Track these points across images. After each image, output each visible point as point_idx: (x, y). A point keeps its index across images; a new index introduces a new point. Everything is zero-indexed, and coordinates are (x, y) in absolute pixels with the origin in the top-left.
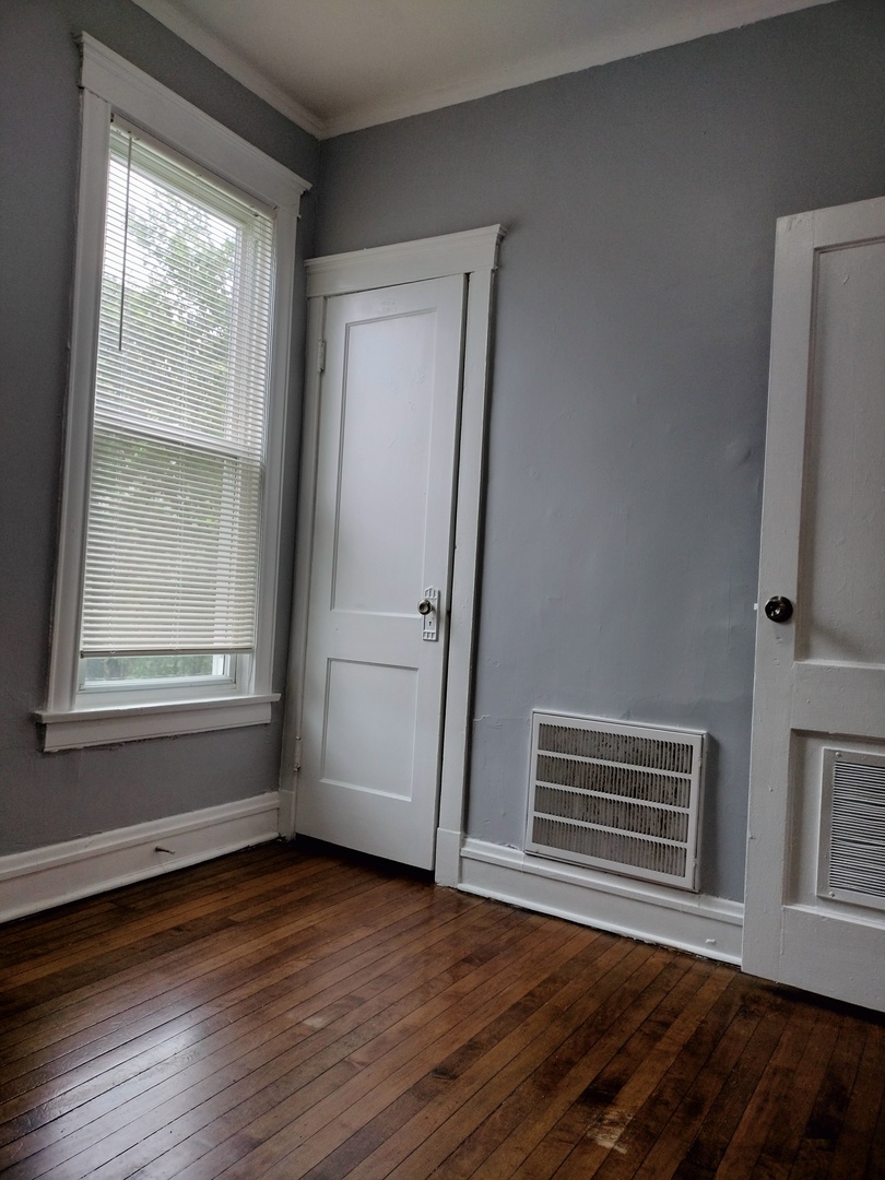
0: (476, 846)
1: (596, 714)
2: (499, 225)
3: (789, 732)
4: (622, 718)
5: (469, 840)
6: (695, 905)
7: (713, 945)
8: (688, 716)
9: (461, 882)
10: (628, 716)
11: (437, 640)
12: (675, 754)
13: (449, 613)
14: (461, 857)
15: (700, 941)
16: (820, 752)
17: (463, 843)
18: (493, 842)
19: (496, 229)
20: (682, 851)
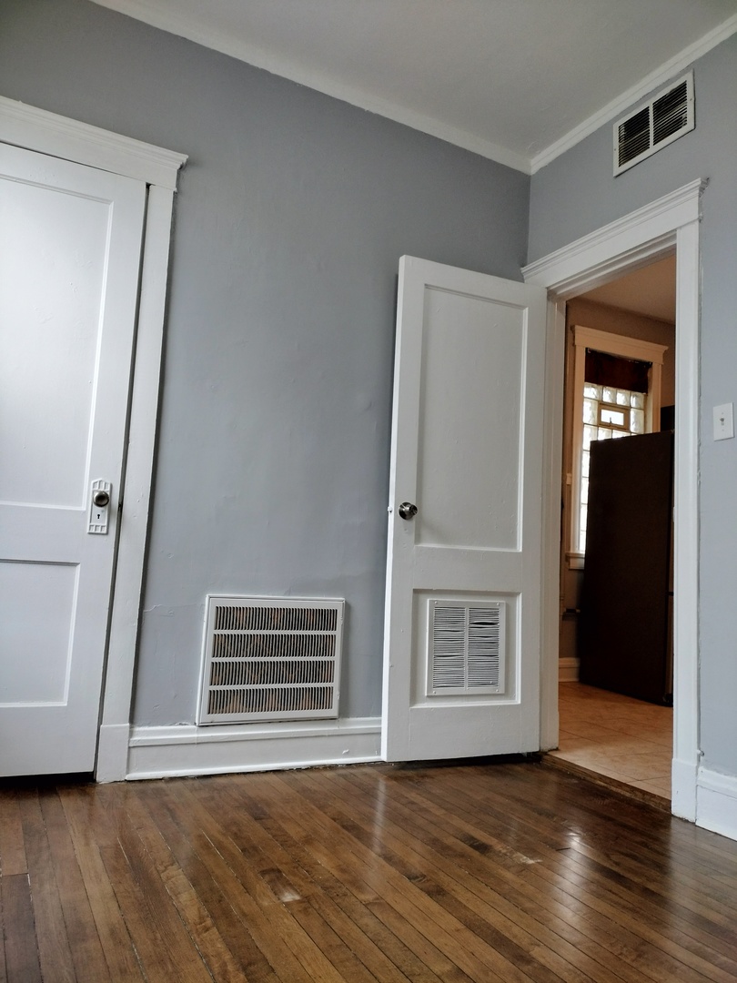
0: (145, 733)
1: (264, 594)
2: (187, 157)
3: (412, 591)
4: (285, 594)
5: (137, 729)
6: (337, 728)
7: (347, 754)
8: (331, 588)
9: (128, 773)
10: (289, 593)
11: (107, 534)
12: (325, 618)
13: (121, 506)
14: (129, 748)
15: (337, 754)
16: (427, 602)
17: (131, 734)
18: (162, 725)
19: (184, 158)
20: (331, 689)
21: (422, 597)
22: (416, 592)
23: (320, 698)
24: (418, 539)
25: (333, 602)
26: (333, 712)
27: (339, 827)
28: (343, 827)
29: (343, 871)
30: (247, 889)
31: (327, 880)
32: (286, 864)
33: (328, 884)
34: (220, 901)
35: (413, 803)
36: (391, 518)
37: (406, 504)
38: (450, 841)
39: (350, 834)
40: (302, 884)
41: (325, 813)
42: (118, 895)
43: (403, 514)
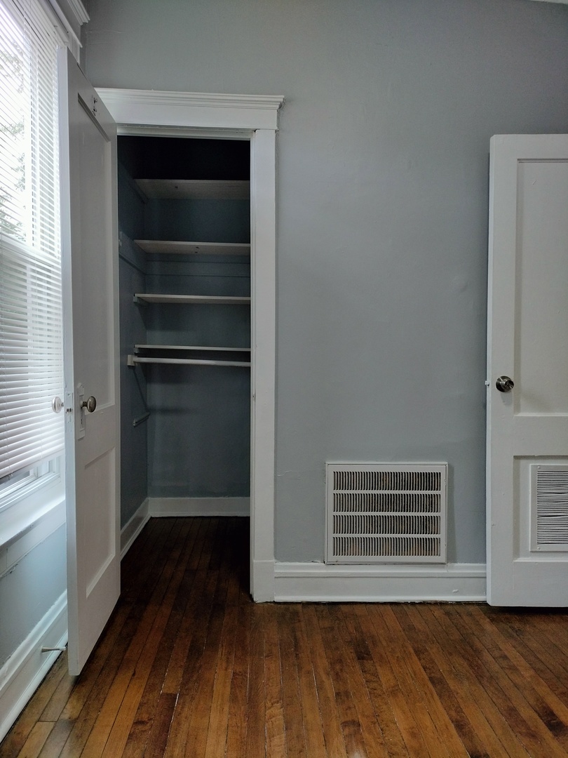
0: (287, 568)
3: (512, 457)
5: (279, 564)
6: (445, 571)
7: (458, 593)
12: (430, 480)
14: (275, 578)
16: (529, 467)
19: (281, 99)
20: (438, 540)
21: (523, 462)
22: (516, 457)
23: (429, 547)
24: (517, 409)
25: (437, 466)
26: (442, 558)
27: (427, 678)
28: (431, 679)
29: (413, 735)
30: (326, 742)
31: (396, 744)
32: (367, 717)
33: (395, 749)
34: (300, 752)
35: (505, 657)
36: (489, 390)
37: (503, 378)
38: (527, 713)
39: (433, 689)
40: (373, 744)
41: (420, 660)
42: (230, 728)
43: (499, 387)
